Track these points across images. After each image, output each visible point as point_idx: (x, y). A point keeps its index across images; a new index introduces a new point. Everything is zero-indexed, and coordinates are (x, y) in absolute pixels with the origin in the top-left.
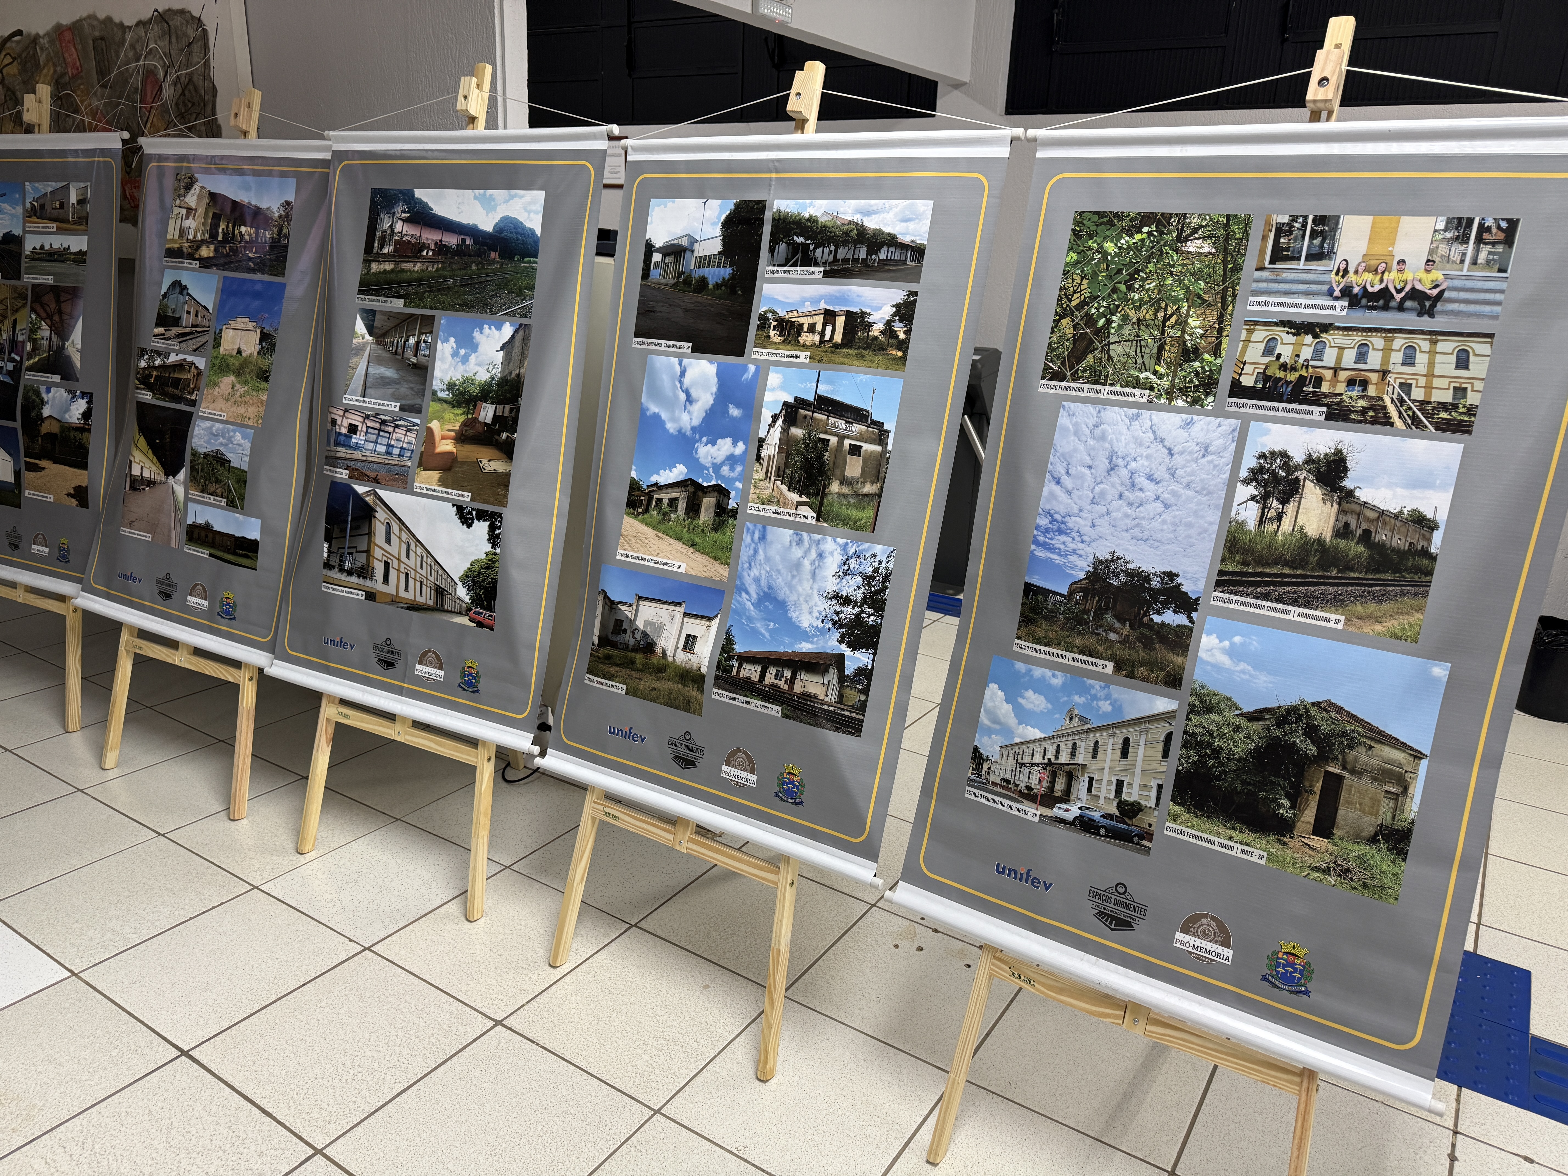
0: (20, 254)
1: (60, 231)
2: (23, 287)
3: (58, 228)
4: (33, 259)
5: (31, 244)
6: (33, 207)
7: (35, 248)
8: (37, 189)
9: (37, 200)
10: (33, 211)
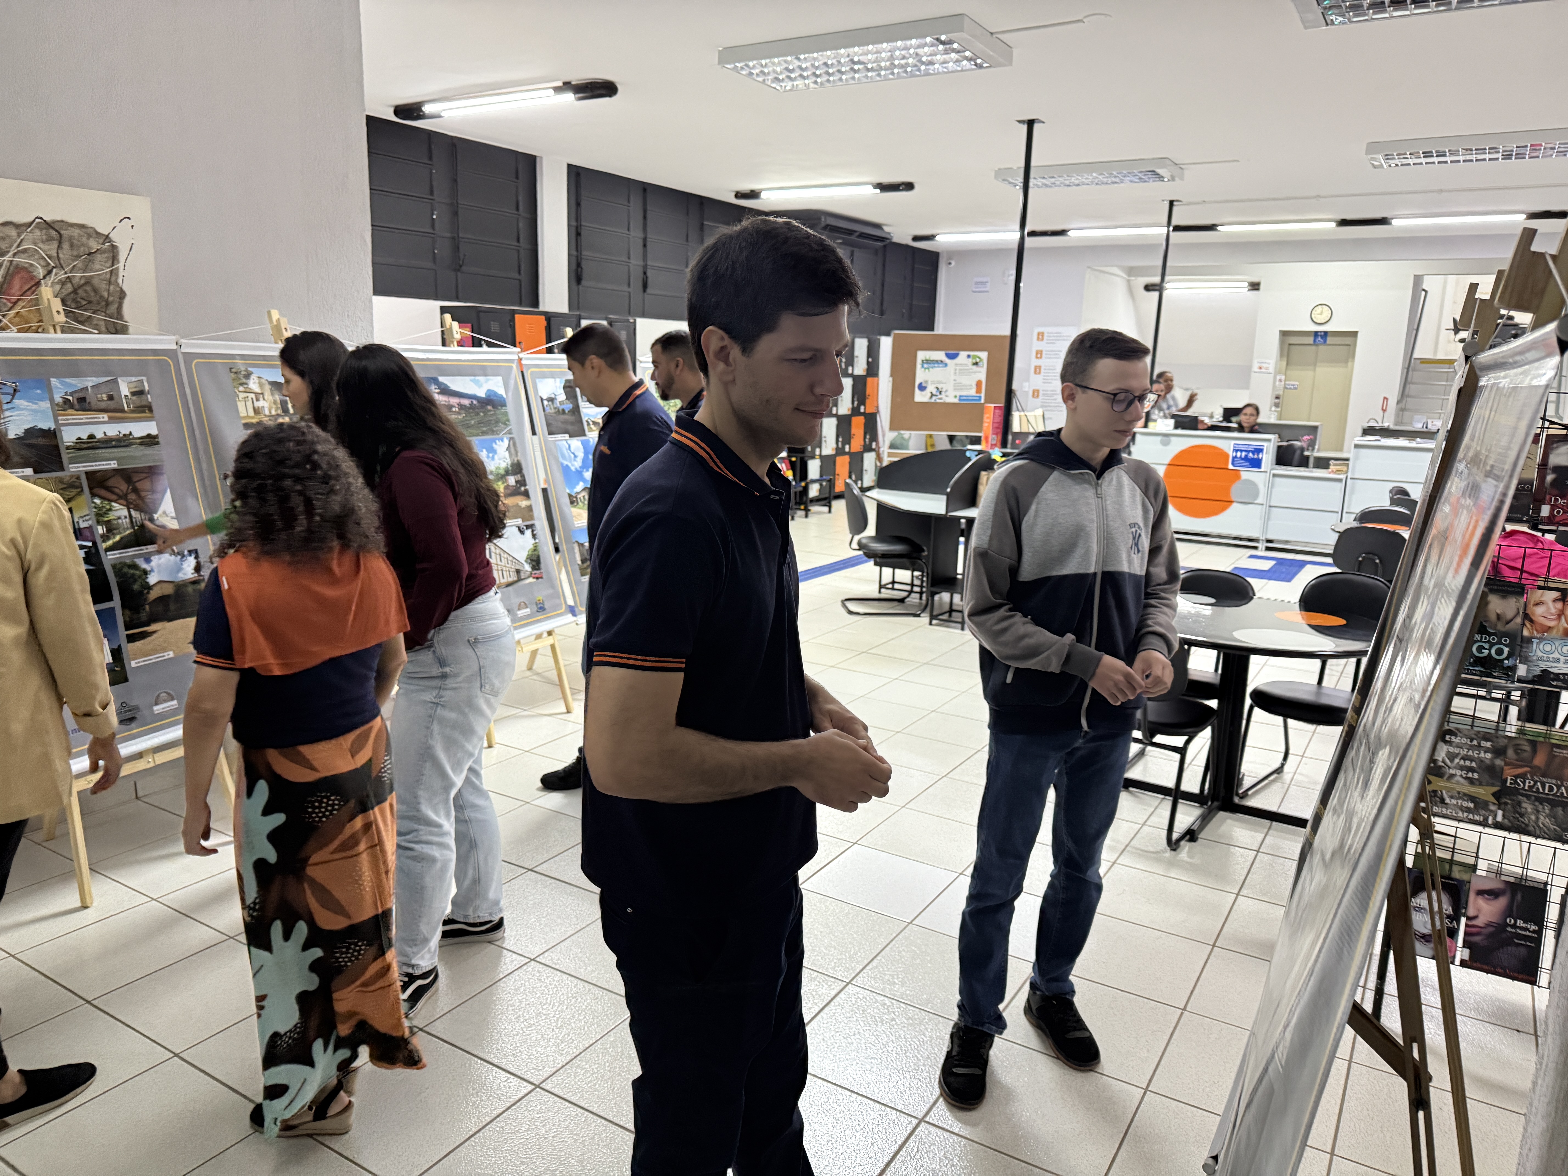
0: (57, 447)
1: (112, 420)
2: (72, 476)
3: (110, 418)
4: (80, 449)
5: (69, 436)
6: (66, 401)
7: (79, 439)
8: (70, 385)
9: (71, 394)
10: (67, 404)
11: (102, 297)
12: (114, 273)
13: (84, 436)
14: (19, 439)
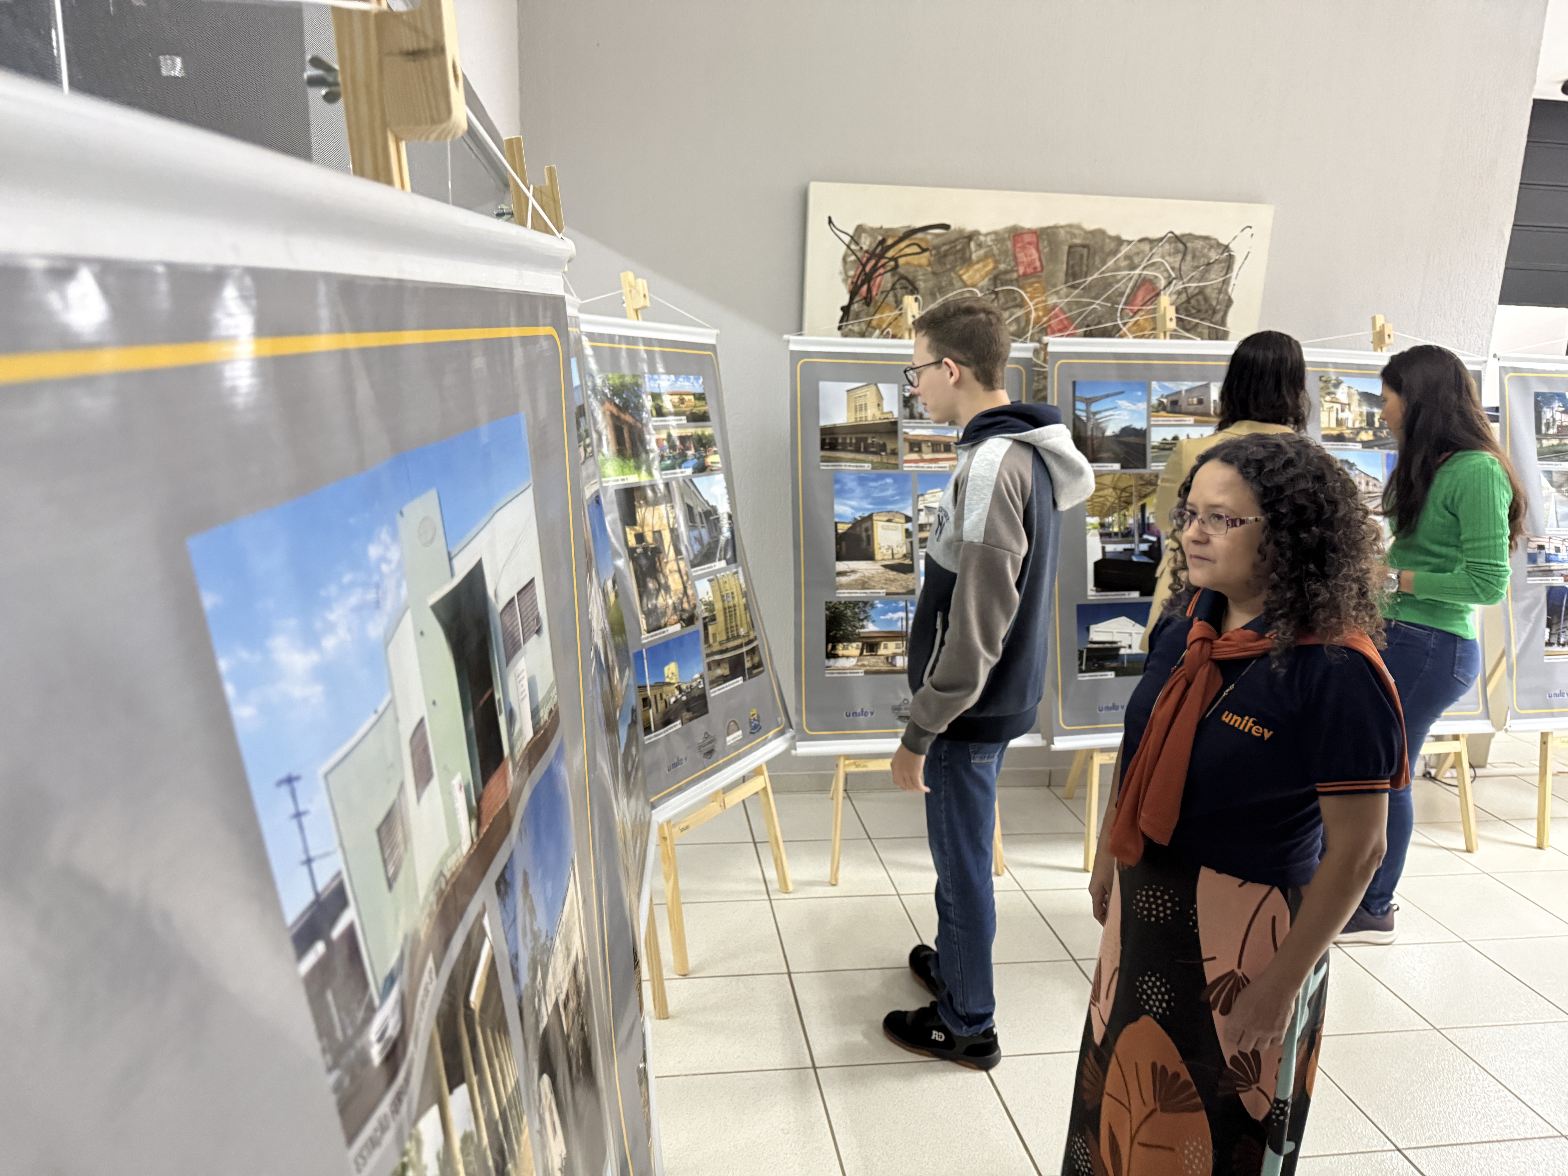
0: (1144, 446)
1: (1197, 423)
2: (1151, 474)
3: (1196, 421)
4: (1164, 449)
5: (1157, 436)
6: (1161, 403)
7: (1165, 439)
8: (1167, 388)
9: (1167, 397)
10: (1161, 406)
11: (1211, 305)
12: (1226, 282)
13: (1169, 437)
14: (1116, 436)
